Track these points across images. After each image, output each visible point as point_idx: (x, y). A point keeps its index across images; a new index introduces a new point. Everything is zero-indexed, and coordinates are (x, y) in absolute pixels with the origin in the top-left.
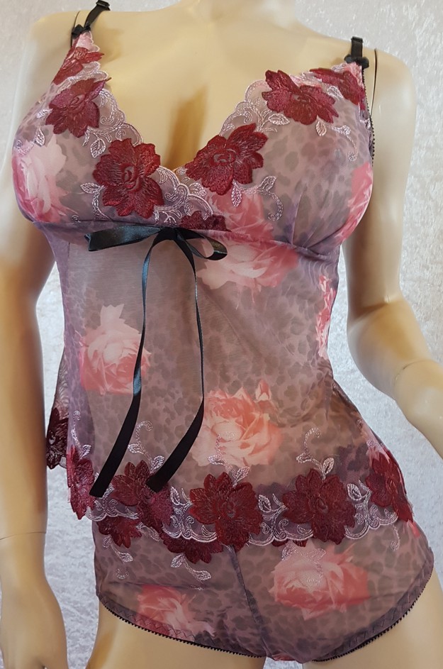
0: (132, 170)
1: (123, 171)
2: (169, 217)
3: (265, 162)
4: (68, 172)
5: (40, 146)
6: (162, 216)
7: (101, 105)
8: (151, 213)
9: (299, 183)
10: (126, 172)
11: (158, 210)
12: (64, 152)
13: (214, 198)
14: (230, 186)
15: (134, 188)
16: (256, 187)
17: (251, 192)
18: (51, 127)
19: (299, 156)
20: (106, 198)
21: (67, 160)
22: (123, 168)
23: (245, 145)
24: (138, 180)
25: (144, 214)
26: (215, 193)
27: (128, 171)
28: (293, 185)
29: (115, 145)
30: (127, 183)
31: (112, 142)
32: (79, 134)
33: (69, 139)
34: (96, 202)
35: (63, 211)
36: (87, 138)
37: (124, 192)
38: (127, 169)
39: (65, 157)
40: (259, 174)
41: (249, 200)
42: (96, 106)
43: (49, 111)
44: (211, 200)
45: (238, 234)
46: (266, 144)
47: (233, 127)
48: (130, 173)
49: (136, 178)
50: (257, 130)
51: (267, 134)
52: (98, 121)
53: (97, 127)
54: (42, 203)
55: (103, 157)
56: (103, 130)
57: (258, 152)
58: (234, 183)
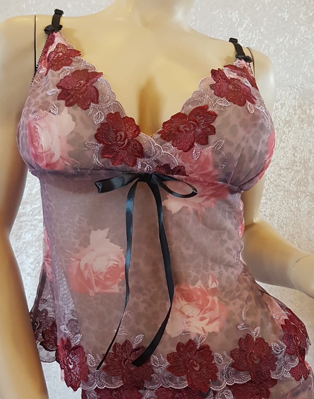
0: (123, 134)
1: (116, 134)
2: (148, 166)
3: (217, 131)
4: (77, 134)
5: (55, 114)
6: (143, 165)
7: (99, 88)
8: (135, 163)
9: (239, 145)
10: (118, 135)
11: (140, 161)
12: (74, 119)
13: (180, 154)
14: (192, 146)
15: (124, 146)
16: (210, 147)
17: (207, 151)
18: (63, 102)
19: (239, 127)
20: (103, 153)
21: (76, 125)
22: (116, 132)
23: (202, 119)
24: (126, 141)
25: (131, 164)
26: (181, 151)
27: (120, 134)
28: (235, 146)
29: (110, 116)
30: (119, 142)
31: (108, 115)
32: (85, 108)
33: (78, 111)
34: (96, 155)
35: (68, 161)
36: (91, 111)
37: (116, 149)
38: (119, 133)
39: (75, 123)
40: (212, 139)
41: (205, 155)
42: (96, 89)
43: (59, 91)
44: (177, 155)
45: (194, 178)
46: (217, 118)
47: (191, 108)
48: (121, 136)
49: (125, 139)
50: (210, 109)
51: (217, 112)
52: (98, 99)
53: (98, 103)
54: (52, 155)
55: (102, 124)
56: (101, 105)
57: (212, 124)
58: (196, 144)
